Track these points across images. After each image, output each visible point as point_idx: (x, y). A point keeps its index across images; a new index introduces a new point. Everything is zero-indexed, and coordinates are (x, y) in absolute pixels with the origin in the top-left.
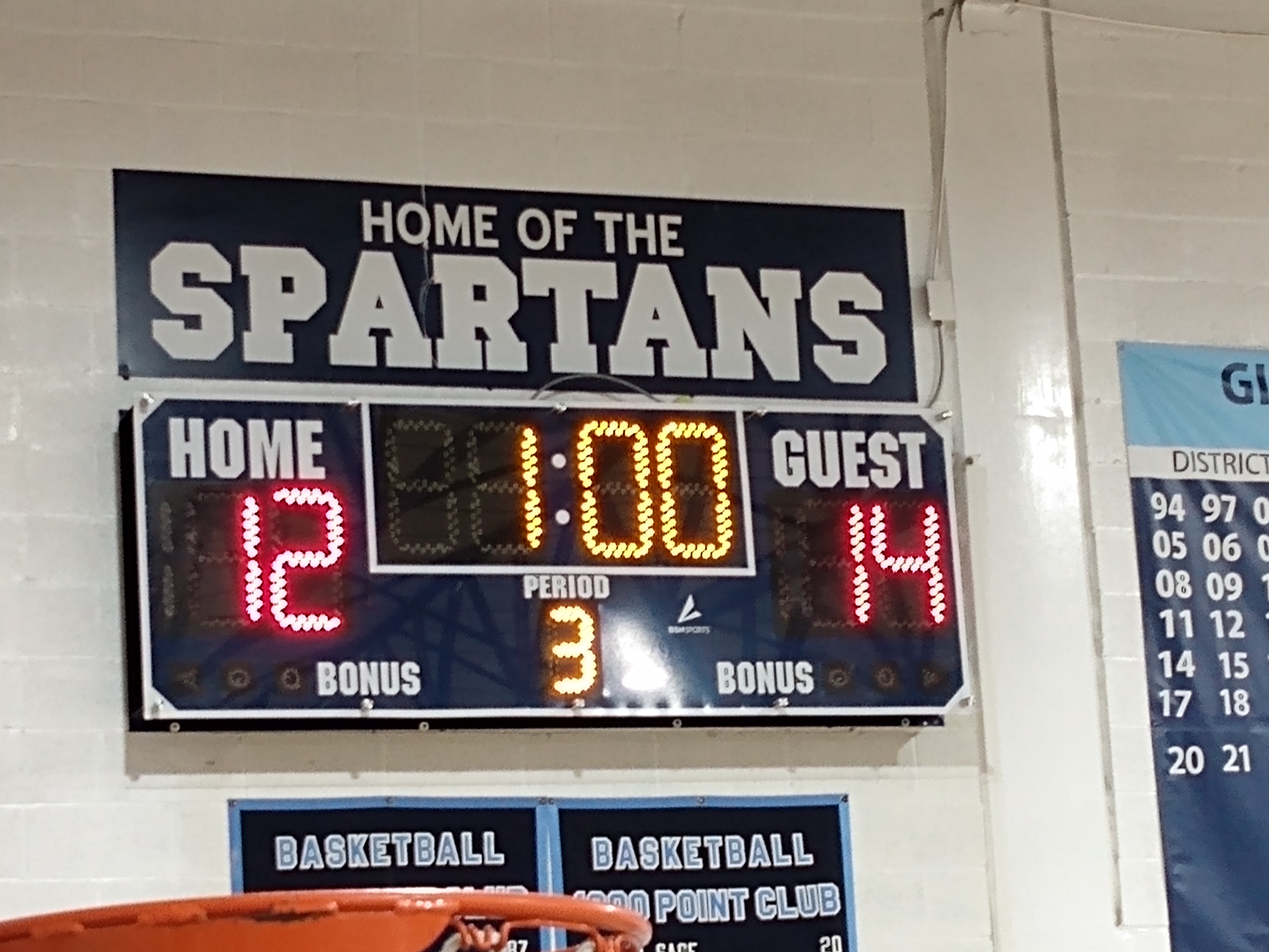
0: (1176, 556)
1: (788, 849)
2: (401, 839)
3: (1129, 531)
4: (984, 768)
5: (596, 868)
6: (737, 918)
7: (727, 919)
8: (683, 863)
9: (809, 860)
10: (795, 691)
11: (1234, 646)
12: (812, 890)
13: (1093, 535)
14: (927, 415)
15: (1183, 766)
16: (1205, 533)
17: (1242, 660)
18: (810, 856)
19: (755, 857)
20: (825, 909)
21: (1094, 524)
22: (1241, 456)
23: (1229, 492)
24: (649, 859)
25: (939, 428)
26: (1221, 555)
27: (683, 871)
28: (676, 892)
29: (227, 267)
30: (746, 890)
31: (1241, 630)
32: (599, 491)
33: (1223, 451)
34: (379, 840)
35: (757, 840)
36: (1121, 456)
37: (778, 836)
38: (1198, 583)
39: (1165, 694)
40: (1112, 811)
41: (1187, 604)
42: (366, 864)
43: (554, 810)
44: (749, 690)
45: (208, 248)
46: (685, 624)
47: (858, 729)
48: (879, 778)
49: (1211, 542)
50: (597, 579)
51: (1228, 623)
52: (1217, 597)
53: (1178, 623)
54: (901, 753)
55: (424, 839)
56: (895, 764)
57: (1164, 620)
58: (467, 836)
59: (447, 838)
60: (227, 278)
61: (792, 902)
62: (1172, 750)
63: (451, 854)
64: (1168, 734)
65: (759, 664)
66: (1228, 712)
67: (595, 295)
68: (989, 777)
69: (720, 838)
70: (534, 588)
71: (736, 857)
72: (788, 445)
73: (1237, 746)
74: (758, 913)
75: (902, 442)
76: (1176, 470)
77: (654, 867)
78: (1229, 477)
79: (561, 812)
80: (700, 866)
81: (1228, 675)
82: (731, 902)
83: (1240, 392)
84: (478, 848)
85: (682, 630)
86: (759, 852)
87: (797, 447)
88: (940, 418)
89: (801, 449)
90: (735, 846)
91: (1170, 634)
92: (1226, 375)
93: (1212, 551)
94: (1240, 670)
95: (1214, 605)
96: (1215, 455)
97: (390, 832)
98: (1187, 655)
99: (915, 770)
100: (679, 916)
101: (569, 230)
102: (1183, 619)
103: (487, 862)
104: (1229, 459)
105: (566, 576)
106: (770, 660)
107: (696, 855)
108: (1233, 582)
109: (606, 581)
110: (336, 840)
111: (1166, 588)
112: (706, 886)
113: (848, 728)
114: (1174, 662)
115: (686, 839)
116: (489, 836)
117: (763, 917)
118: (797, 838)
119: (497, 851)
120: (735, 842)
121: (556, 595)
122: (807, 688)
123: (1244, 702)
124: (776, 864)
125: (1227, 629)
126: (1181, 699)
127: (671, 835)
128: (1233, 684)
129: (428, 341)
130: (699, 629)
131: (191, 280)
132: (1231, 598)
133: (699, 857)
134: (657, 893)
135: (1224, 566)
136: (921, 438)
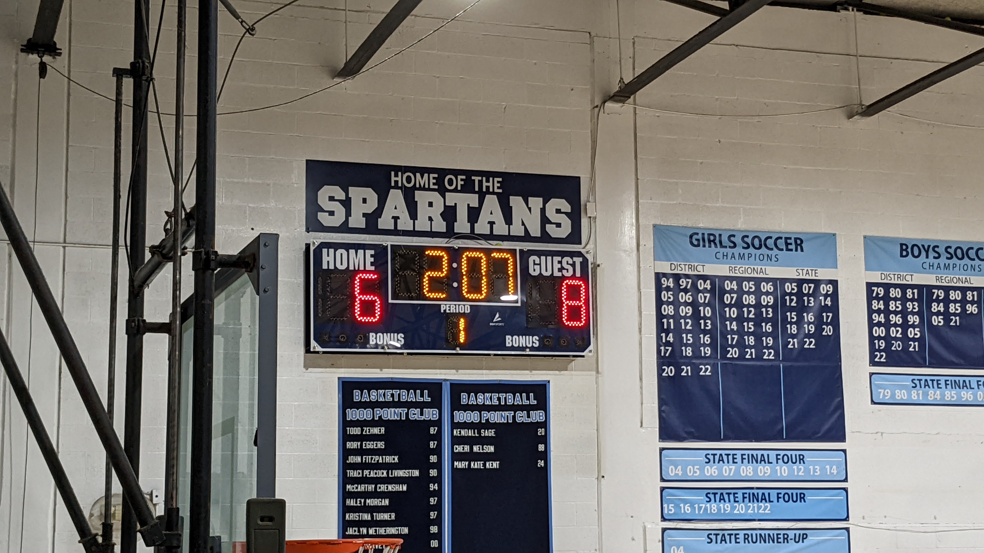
0: (669, 300)
1: (528, 398)
2: (396, 392)
3: (653, 290)
4: (598, 372)
5: (462, 403)
6: (509, 422)
7: (506, 422)
8: (491, 402)
9: (535, 402)
10: (533, 346)
11: (688, 332)
12: (535, 413)
13: (641, 292)
14: (583, 251)
15: (667, 373)
16: (681, 292)
17: (690, 337)
18: (536, 401)
19: (517, 401)
20: (540, 419)
21: (641, 288)
22: (694, 265)
23: (689, 278)
24: (480, 401)
25: (588, 256)
26: (685, 300)
27: (492, 405)
28: (489, 413)
29: (344, 194)
30: (513, 412)
31: (690, 326)
32: (468, 276)
33: (688, 264)
34: (389, 392)
35: (518, 395)
36: (652, 265)
37: (525, 394)
38: (676, 310)
39: (662, 348)
40: (641, 388)
41: (672, 317)
42: (384, 400)
43: (448, 383)
44: (516, 345)
45: (338, 187)
46: (496, 322)
47: (554, 358)
48: (560, 375)
49: (682, 296)
50: (466, 306)
51: (686, 324)
52: (683, 315)
53: (669, 324)
54: (569, 367)
55: (404, 392)
56: (566, 370)
57: (663, 323)
58: (418, 392)
59: (412, 392)
60: (344, 198)
61: (529, 417)
62: (664, 367)
63: (413, 397)
64: (662, 362)
65: (521, 337)
66: (684, 354)
67: (470, 206)
68: (599, 375)
69: (505, 394)
70: (445, 309)
71: (510, 401)
72: (534, 261)
73: (687, 367)
74: (517, 420)
75: (574, 260)
76: (671, 270)
77: (482, 404)
78: (691, 273)
79: (451, 384)
80: (498, 404)
81: (685, 342)
82: (507, 416)
83: (696, 243)
84: (422, 396)
85: (494, 324)
86: (518, 400)
87: (537, 261)
88: (587, 252)
89: (539, 263)
90: (510, 397)
91: (665, 327)
92: (691, 237)
93: (682, 299)
94: (689, 340)
95: (682, 317)
96: (685, 265)
97: (392, 389)
98: (671, 335)
99: (573, 372)
100: (490, 420)
101: (462, 183)
102: (670, 322)
103: (425, 400)
104: (690, 266)
105: (455, 305)
106: (524, 335)
107: (496, 400)
108: (689, 309)
109: (469, 307)
110: (375, 392)
111: (665, 311)
112: (499, 411)
113: (551, 358)
114: (666, 336)
115: (493, 394)
116: (426, 392)
117: (518, 422)
118: (532, 395)
119: (428, 397)
120: (510, 396)
121: (452, 312)
122: (537, 345)
123: (690, 351)
124: (524, 403)
125: (685, 325)
126: (668, 350)
127: (488, 393)
128: (686, 345)
129: (412, 221)
130: (500, 324)
131: (332, 199)
132: (688, 315)
133: (497, 400)
134: (482, 412)
135: (686, 304)
136: (581, 259)
